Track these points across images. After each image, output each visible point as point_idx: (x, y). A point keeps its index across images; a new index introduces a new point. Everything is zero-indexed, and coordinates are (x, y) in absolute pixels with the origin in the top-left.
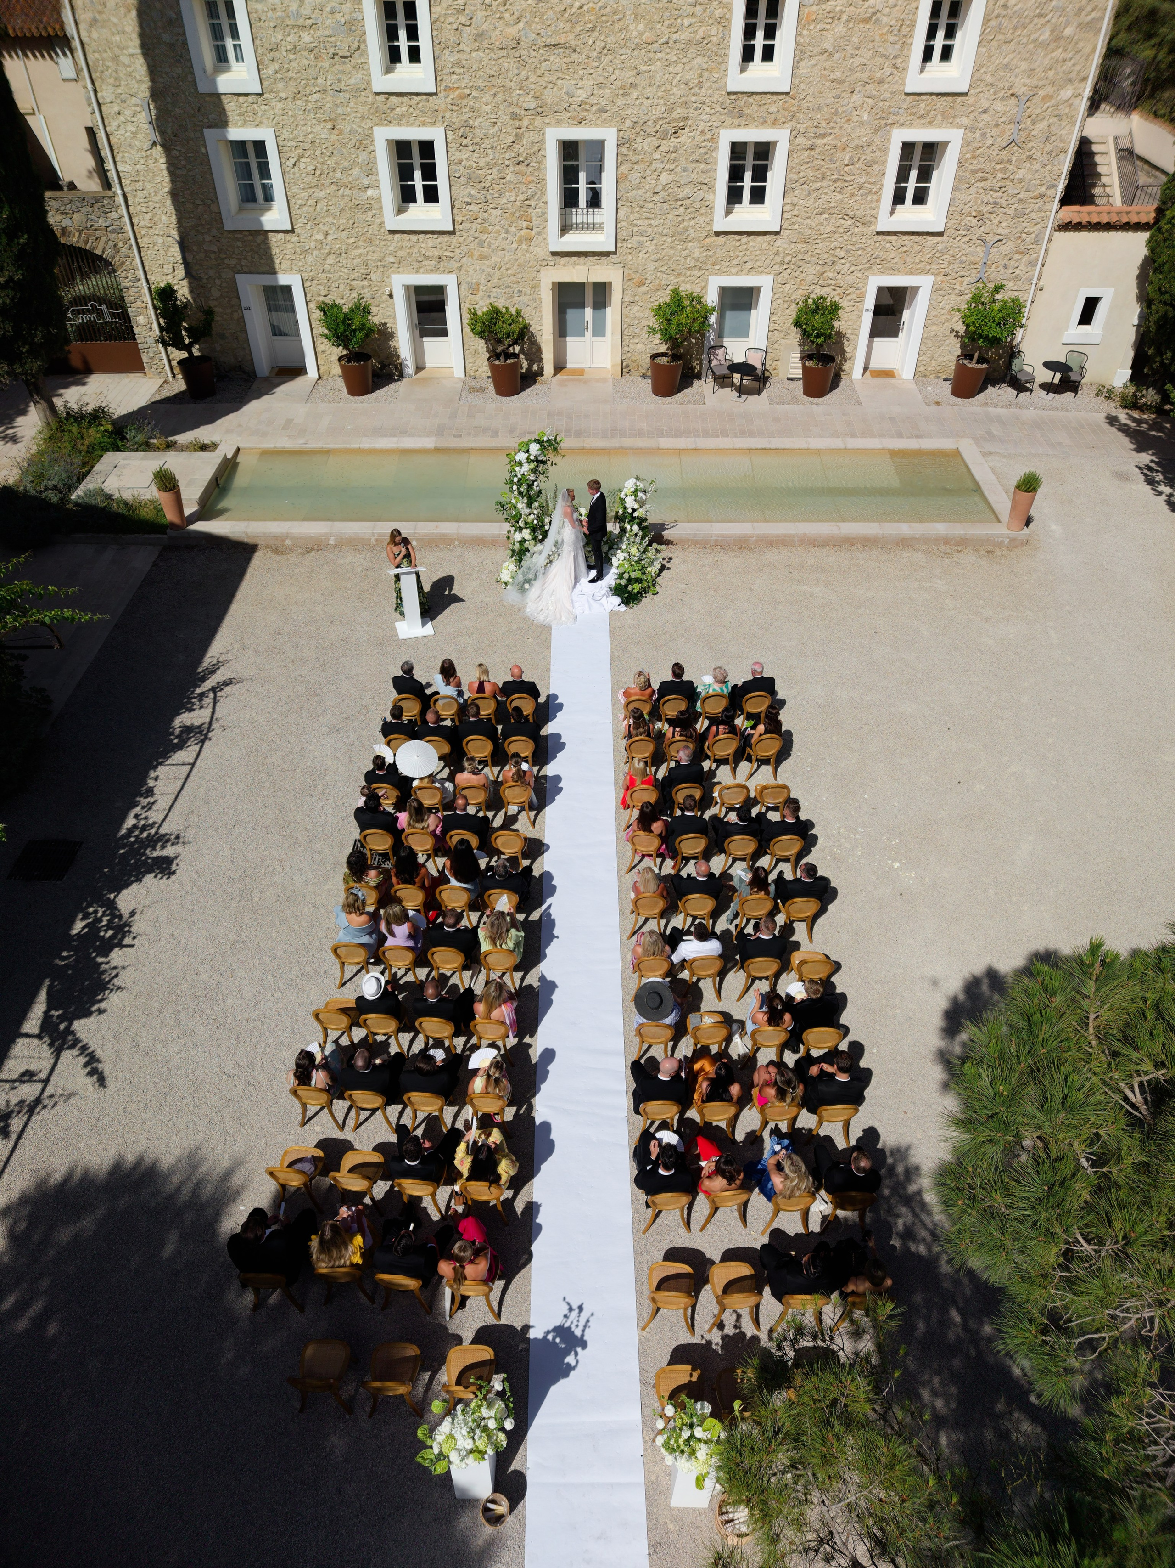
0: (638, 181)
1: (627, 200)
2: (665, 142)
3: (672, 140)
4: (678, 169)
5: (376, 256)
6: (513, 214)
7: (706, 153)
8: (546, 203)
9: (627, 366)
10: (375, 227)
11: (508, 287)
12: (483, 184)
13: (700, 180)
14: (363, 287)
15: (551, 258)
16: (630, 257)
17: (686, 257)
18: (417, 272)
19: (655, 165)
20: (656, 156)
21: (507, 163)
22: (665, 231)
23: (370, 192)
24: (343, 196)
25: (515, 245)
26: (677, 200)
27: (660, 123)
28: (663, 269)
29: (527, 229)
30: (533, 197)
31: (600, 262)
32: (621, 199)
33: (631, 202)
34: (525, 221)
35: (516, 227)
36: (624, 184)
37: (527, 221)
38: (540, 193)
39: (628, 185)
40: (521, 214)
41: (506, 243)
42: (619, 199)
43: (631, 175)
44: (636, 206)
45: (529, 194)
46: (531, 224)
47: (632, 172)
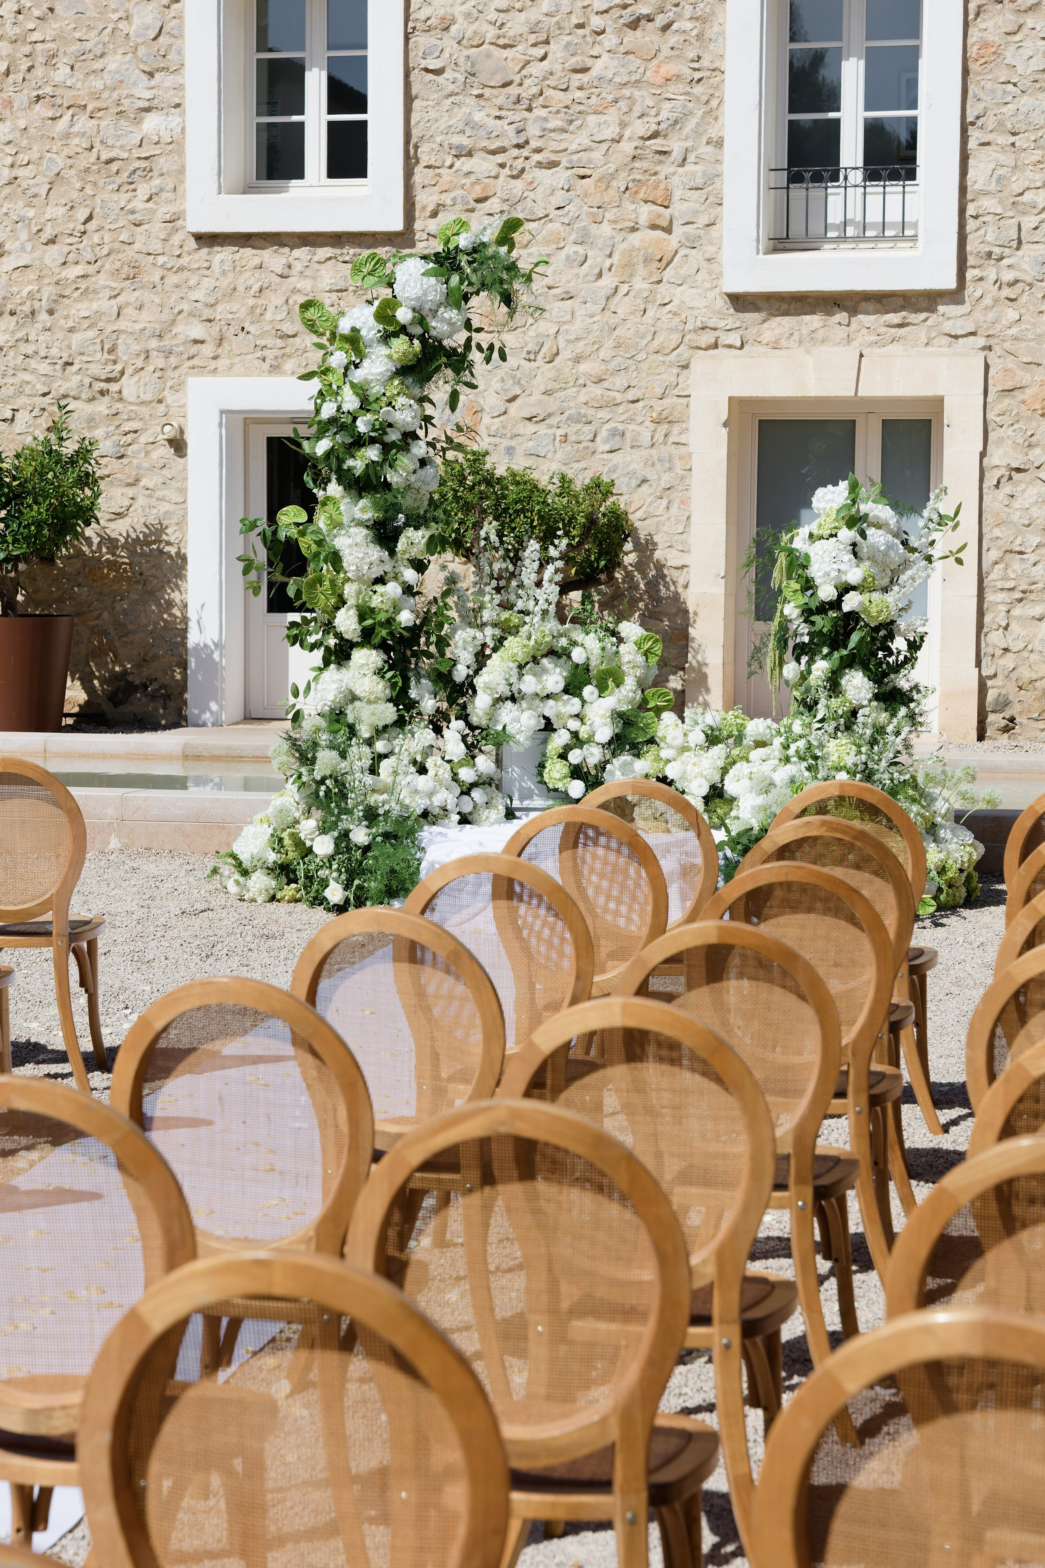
0: (1037, 64)
5: (147, 319)
6: (607, 181)
8: (719, 143)
9: (1003, 704)
10: (157, 228)
11: (577, 419)
12: (513, 90)
14: (91, 422)
15: (733, 319)
16: (1012, 314)
18: (275, 369)
21: (597, 22)
23: (152, 123)
24: (67, 135)
25: (609, 281)
29: (654, 227)
30: (678, 126)
31: (902, 331)
32: (979, 123)
33: (1014, 134)
34: (646, 202)
35: (615, 222)
36: (989, 77)
37: (653, 203)
38: (700, 113)
39: (1002, 80)
40: (634, 180)
41: (577, 275)
42: (973, 124)
43: (1013, 47)
44: (1032, 145)
45: (663, 116)
46: (667, 212)
47: (1017, 38)
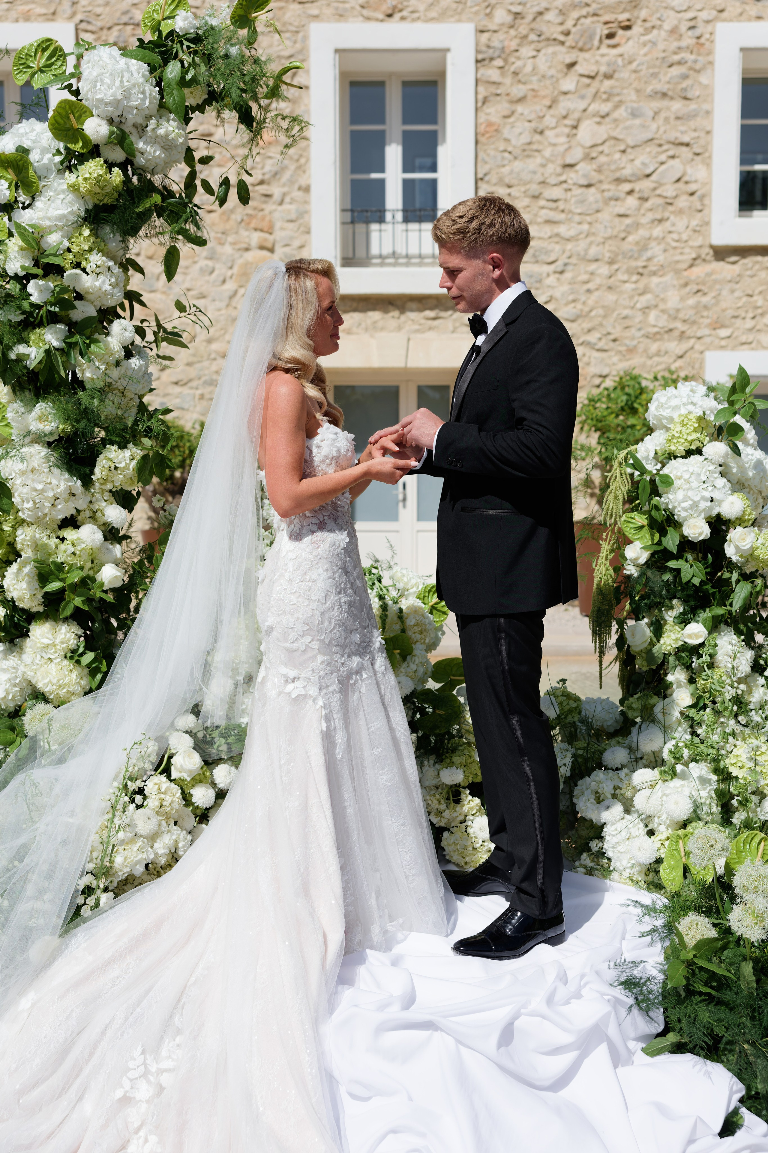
0: (525, 138)
1: (501, 182)
2: (586, 55)
3: (604, 50)
4: (621, 113)
6: (228, 214)
7: (685, 77)
8: (307, 189)
11: (211, 383)
13: (673, 135)
17: (646, 310)
19: (565, 105)
20: (569, 84)
22: (593, 251)
25: (230, 286)
26: (618, 181)
27: (575, 14)
28: (592, 338)
29: (262, 248)
30: (278, 177)
31: (436, 323)
32: (487, 178)
33: (509, 187)
34: (256, 229)
35: (233, 244)
36: (493, 146)
37: (262, 230)
38: (292, 167)
39: (502, 148)
40: (247, 215)
41: (208, 282)
42: (482, 179)
43: (508, 127)
44: (523, 195)
45: (267, 168)
46: (271, 238)
47: (511, 120)
